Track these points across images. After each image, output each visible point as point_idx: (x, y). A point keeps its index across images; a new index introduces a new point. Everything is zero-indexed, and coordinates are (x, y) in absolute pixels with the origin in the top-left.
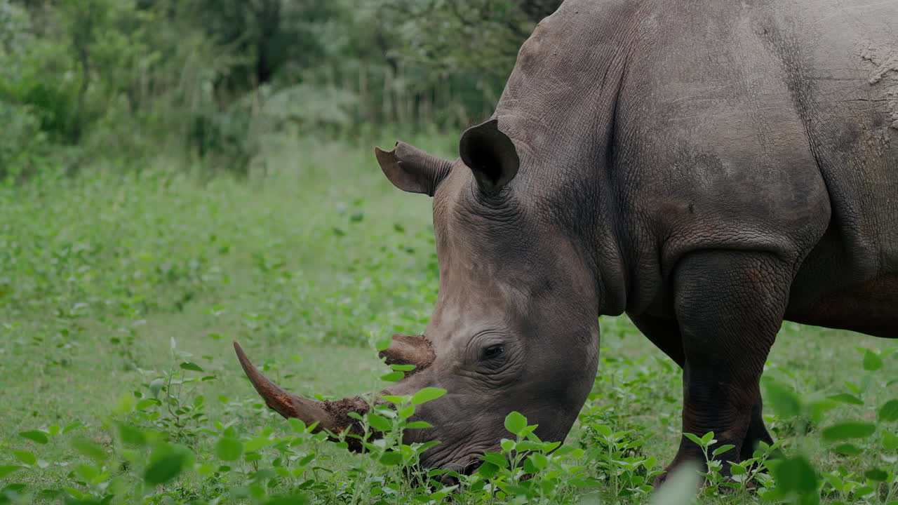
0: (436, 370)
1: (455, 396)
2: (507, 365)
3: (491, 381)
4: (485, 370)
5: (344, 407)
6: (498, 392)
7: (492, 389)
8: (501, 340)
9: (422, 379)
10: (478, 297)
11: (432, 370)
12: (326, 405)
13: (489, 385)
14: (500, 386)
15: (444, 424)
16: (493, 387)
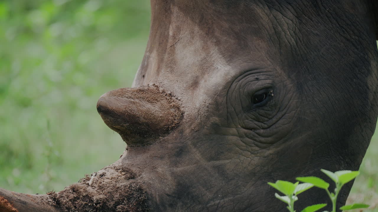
0: (187, 131)
1: (217, 163)
2: (280, 115)
3: (263, 139)
4: (253, 124)
5: (78, 198)
6: (271, 151)
7: (264, 148)
8: (268, 81)
9: (170, 146)
10: (226, 25)
11: (182, 132)
12: (54, 199)
13: (259, 144)
14: (272, 143)
15: (208, 203)
16: (265, 145)
